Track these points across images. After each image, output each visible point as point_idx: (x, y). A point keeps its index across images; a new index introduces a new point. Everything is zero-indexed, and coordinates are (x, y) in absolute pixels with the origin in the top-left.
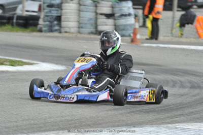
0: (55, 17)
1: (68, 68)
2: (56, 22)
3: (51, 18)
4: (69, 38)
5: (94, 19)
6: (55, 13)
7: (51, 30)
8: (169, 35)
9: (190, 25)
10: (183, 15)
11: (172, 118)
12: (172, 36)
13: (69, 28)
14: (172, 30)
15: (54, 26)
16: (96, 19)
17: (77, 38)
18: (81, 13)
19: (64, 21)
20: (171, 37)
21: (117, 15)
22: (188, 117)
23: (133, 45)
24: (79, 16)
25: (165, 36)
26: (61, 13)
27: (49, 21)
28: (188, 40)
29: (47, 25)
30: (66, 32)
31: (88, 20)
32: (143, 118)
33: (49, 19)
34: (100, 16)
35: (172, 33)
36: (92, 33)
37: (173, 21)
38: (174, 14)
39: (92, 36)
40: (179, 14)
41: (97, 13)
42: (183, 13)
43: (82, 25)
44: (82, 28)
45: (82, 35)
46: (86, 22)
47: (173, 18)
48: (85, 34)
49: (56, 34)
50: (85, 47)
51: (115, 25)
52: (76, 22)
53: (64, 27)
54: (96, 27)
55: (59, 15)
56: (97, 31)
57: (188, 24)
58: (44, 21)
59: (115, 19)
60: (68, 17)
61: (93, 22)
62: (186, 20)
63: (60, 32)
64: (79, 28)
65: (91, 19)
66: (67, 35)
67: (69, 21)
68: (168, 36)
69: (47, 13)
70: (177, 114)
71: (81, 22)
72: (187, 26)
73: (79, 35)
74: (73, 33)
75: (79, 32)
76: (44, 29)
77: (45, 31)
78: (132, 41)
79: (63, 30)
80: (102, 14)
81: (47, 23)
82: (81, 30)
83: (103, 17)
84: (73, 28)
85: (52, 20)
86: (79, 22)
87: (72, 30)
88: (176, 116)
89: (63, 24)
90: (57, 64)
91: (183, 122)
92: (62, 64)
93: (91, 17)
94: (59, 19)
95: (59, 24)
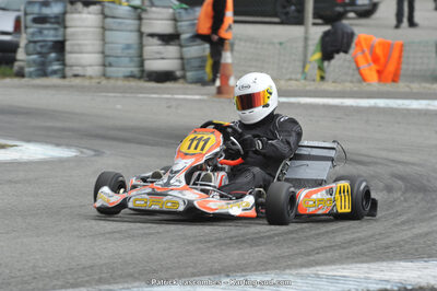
0: (50, 44)
1: (82, 152)
2: (53, 55)
3: (41, 46)
4: (82, 89)
5: (136, 46)
6: (50, 35)
7: (44, 73)
8: (299, 76)
9: (342, 55)
10: (326, 34)
11: (308, 254)
12: (305, 79)
13: (83, 66)
14: (304, 67)
15: (50, 63)
16: (141, 46)
17: (99, 89)
18: (107, 33)
19: (71, 53)
20: (303, 81)
21: (184, 36)
22: (341, 251)
23: (222, 99)
24: (103, 40)
25: (290, 79)
26: (64, 35)
27: (39, 53)
28: (339, 87)
29: (34, 61)
30: (76, 76)
31: (123, 49)
32: (246, 257)
33: (39, 49)
34: (147, 40)
35: (303, 72)
36: (132, 76)
37: (306, 47)
38: (306, 32)
39: (134, 83)
40: (317, 32)
41: (141, 34)
42: (327, 28)
43: (111, 59)
44: (110, 65)
45: (112, 82)
46: (119, 52)
47: (306, 39)
48: (117, 78)
49: (55, 80)
50: (119, 107)
51: (182, 58)
52: (99, 53)
53: (71, 66)
54: (141, 64)
55: (60, 39)
56: (143, 71)
57: (338, 52)
58: (28, 54)
59: (181, 46)
60: (80, 42)
61: (133, 52)
62: (334, 45)
63: (64, 77)
64: (104, 65)
65: (128, 47)
66: (77, 81)
67: (81, 53)
68: (296, 80)
69: (33, 34)
70: (319, 245)
71: (107, 53)
72: (337, 56)
73: (104, 82)
74: (91, 77)
75: (104, 75)
76: (27, 70)
77: (30, 75)
78: (220, 91)
79: (69, 72)
80: (152, 35)
81: (35, 57)
82: (109, 69)
83: (155, 41)
84: (90, 66)
85: (44, 50)
86: (103, 53)
87: (90, 71)
88: (317, 251)
89: (70, 58)
90: (58, 145)
91: (332, 262)
92: (68, 146)
93: (130, 42)
94: (60, 47)
95: (61, 60)
